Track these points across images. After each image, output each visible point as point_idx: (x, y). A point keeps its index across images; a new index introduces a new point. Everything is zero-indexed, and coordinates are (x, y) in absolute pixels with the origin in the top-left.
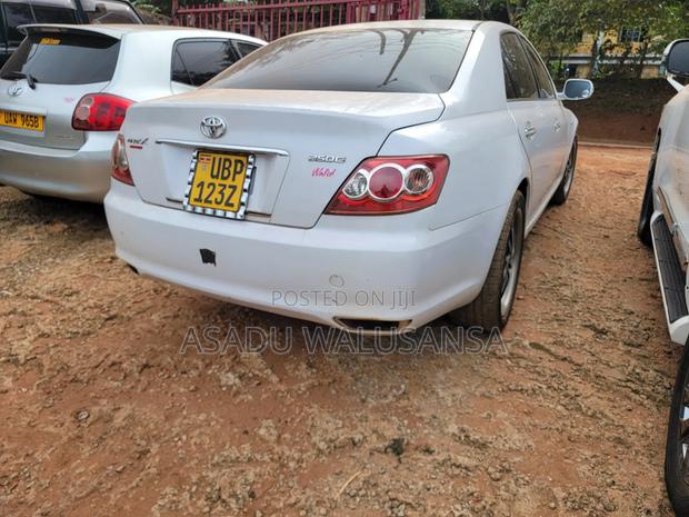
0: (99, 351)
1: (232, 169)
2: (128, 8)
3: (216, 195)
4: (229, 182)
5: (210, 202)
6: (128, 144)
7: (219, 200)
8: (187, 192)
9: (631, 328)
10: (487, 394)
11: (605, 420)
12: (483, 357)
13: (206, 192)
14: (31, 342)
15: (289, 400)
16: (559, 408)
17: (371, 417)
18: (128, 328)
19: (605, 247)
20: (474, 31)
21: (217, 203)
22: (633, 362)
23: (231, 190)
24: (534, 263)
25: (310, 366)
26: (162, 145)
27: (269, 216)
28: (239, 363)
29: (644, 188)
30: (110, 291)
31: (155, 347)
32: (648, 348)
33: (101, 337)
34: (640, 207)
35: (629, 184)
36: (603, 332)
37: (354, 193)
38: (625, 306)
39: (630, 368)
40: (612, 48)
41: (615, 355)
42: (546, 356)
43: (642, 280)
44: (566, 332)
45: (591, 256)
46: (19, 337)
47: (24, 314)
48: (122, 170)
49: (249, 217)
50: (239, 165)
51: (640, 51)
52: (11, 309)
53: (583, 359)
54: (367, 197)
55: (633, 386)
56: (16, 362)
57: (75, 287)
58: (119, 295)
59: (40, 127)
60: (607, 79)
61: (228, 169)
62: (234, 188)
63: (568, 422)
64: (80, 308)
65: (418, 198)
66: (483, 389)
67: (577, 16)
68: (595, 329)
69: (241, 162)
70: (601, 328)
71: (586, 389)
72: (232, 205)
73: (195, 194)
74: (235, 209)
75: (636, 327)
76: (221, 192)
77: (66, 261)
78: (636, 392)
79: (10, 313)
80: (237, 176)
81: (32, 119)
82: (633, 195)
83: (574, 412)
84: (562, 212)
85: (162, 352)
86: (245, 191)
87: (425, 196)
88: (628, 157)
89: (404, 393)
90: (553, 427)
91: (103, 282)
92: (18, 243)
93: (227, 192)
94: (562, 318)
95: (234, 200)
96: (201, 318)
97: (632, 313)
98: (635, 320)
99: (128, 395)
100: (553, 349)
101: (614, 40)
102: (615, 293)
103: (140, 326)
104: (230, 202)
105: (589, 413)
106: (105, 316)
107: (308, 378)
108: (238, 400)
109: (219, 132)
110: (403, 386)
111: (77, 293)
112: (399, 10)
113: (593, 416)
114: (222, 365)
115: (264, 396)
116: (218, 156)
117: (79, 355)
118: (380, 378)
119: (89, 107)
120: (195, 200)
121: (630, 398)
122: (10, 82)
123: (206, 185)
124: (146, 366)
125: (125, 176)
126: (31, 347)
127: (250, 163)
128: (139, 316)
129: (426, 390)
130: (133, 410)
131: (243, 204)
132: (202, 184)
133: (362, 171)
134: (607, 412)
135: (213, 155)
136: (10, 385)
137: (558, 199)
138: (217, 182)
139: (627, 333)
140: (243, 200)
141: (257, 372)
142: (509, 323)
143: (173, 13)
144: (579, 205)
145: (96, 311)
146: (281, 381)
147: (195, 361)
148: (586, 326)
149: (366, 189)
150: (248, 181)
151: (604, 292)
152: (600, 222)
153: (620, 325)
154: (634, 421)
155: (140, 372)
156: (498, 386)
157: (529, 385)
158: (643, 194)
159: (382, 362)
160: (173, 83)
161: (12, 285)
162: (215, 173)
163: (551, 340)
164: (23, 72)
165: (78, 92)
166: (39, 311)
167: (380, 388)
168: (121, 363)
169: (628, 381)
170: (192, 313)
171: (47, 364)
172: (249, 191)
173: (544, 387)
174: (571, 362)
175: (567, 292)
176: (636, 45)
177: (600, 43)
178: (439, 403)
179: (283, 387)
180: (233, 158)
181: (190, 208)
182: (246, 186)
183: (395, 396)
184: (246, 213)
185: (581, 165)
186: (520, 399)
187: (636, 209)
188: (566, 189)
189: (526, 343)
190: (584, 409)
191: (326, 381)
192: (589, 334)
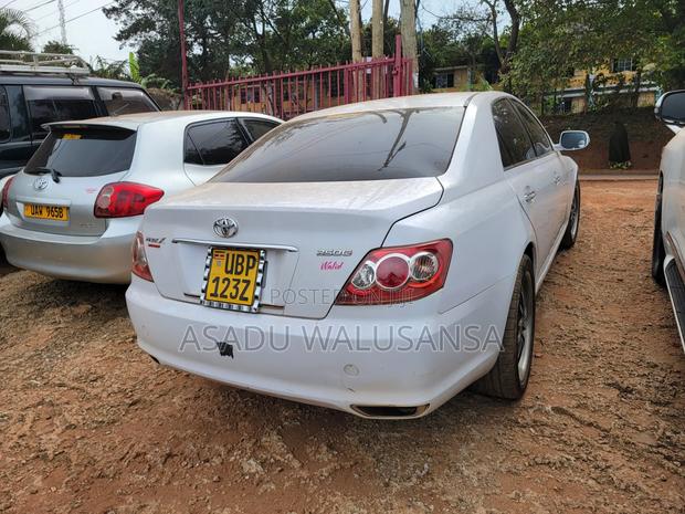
0: (123, 442)
1: (245, 265)
2: (142, 94)
3: (231, 290)
4: (242, 277)
5: (226, 297)
6: (146, 243)
7: (234, 294)
8: (204, 287)
9: (657, 384)
10: (514, 470)
11: (639, 494)
12: (505, 427)
13: (222, 287)
14: (58, 435)
15: (312, 488)
16: (591, 482)
17: (396, 505)
18: (151, 414)
19: (621, 292)
20: (466, 107)
21: (232, 297)
22: (663, 424)
23: (245, 285)
24: (549, 315)
25: (331, 447)
26: (179, 244)
27: (282, 307)
28: (261, 447)
29: (652, 224)
30: (132, 374)
31: (178, 433)
32: (677, 405)
33: (124, 425)
34: (651, 244)
35: (638, 221)
36: (627, 391)
37: (362, 284)
38: (648, 359)
39: (660, 431)
40: (604, 81)
41: (643, 417)
42: (570, 422)
43: (662, 327)
44: (590, 394)
45: (606, 303)
46: (47, 429)
47: (51, 404)
48: (141, 267)
49: (263, 310)
50: (251, 260)
51: (634, 80)
52: (38, 400)
53: (609, 423)
54: (375, 287)
55: (664, 451)
56: (45, 458)
57: (99, 371)
58: (141, 378)
59: (65, 217)
60: (604, 111)
61: (241, 264)
62: (248, 282)
63: (600, 499)
64: (105, 394)
65: (424, 285)
66: (509, 464)
67: (567, 54)
68: (619, 388)
69: (254, 258)
70: (625, 386)
71: (616, 459)
72: (246, 299)
73: (211, 290)
74: (249, 302)
75: (662, 382)
76: (236, 287)
77: (91, 344)
78: (668, 458)
79: (39, 404)
80: (250, 271)
81: (55, 210)
82: (643, 233)
83: (606, 486)
84: (573, 256)
85: (185, 439)
86: (258, 284)
87: (432, 281)
88: (634, 191)
89: (428, 473)
90: (586, 506)
91: (126, 364)
92: (46, 327)
93: (242, 286)
94: (583, 376)
95: (248, 294)
96: (221, 398)
97: (656, 366)
98: (659, 374)
99: (153, 490)
100: (577, 414)
101: (607, 73)
102: (635, 344)
103: (162, 410)
104: (245, 296)
105: (623, 486)
106: (128, 401)
107: (330, 461)
108: (261, 490)
109: (231, 231)
110: (426, 466)
111: (102, 377)
112: (394, 72)
113: (627, 489)
114: (243, 451)
115: (287, 484)
116: (231, 253)
117: (105, 447)
118: (401, 457)
119: (109, 196)
120: (212, 295)
121: (663, 466)
122: (36, 177)
123: (221, 281)
124: (170, 455)
125: (146, 273)
126: (59, 442)
127: (262, 258)
128: (161, 399)
129: (450, 468)
130: (158, 507)
131: (256, 297)
132: (217, 279)
133: (368, 263)
134: (640, 484)
135: (227, 252)
136: (40, 484)
137: (567, 243)
138: (231, 277)
139: (653, 390)
140: (257, 293)
141: (278, 458)
142: (529, 385)
143: (183, 89)
144: (588, 247)
145: (119, 396)
146: (302, 467)
147: (217, 447)
148: (609, 385)
149: (373, 279)
150: (260, 275)
151: (624, 343)
152: (611, 264)
153: (644, 381)
154: (670, 493)
155: (163, 464)
156: (525, 459)
157: (555, 458)
158: (653, 230)
159: (404, 438)
160: (186, 165)
161: (40, 373)
162: (229, 269)
163: (574, 403)
164: (48, 167)
165: (99, 182)
166: (66, 400)
167: (404, 469)
168: (145, 454)
169: (659, 446)
170: (212, 393)
171: (74, 458)
172: (261, 284)
173: (573, 458)
174: (597, 427)
175: (586, 346)
176: (629, 74)
177: (592, 77)
178: (464, 483)
179: (304, 474)
180: (245, 254)
181: (206, 303)
182: (259, 280)
183: (418, 477)
184: (260, 306)
185: (586, 204)
186: (547, 474)
187: (648, 248)
188: (573, 233)
189: (549, 408)
190: (617, 482)
191: (348, 464)
192: (614, 393)
